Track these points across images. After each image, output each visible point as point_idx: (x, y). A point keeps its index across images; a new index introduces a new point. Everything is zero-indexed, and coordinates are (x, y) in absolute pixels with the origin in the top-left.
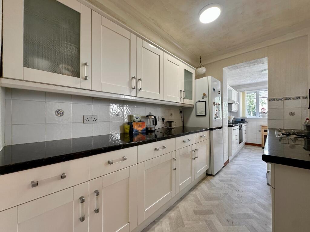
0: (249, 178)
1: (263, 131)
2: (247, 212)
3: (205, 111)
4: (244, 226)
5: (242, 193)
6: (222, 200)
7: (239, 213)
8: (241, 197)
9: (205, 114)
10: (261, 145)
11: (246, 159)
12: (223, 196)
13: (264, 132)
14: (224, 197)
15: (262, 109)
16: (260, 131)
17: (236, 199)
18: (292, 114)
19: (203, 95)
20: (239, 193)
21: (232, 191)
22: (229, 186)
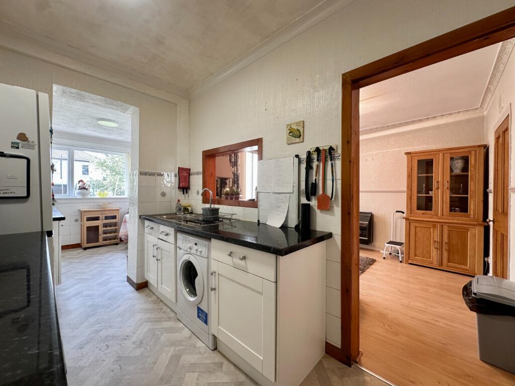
0: (119, 307)
1: (85, 219)
2: (170, 354)
3: (25, 185)
4: (187, 374)
5: (136, 335)
6: (124, 375)
7: (165, 365)
8: (141, 342)
9: (25, 195)
10: (79, 244)
11: (77, 278)
12: (119, 367)
13: (87, 220)
14: (121, 368)
15: (79, 182)
16: (77, 220)
17: (138, 352)
18: (163, 194)
19: (18, 138)
20: (134, 339)
21: (120, 345)
22: (107, 343)
